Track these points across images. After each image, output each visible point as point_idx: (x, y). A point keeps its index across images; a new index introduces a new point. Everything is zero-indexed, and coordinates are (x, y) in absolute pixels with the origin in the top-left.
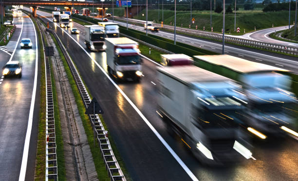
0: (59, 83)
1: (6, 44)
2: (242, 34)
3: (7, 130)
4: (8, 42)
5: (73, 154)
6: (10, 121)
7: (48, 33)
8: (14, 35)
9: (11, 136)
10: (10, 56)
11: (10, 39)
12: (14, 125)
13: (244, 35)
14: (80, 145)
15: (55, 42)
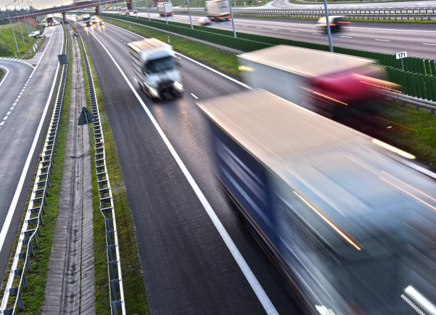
0: (75, 91)
1: (31, 57)
2: (264, 3)
3: (11, 152)
4: (34, 54)
5: (74, 168)
6: (17, 141)
7: (75, 38)
8: (42, 46)
9: (14, 158)
10: (33, 69)
11: (37, 50)
12: (19, 145)
13: (266, 5)
14: (82, 156)
15: (79, 47)
